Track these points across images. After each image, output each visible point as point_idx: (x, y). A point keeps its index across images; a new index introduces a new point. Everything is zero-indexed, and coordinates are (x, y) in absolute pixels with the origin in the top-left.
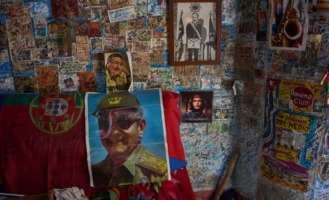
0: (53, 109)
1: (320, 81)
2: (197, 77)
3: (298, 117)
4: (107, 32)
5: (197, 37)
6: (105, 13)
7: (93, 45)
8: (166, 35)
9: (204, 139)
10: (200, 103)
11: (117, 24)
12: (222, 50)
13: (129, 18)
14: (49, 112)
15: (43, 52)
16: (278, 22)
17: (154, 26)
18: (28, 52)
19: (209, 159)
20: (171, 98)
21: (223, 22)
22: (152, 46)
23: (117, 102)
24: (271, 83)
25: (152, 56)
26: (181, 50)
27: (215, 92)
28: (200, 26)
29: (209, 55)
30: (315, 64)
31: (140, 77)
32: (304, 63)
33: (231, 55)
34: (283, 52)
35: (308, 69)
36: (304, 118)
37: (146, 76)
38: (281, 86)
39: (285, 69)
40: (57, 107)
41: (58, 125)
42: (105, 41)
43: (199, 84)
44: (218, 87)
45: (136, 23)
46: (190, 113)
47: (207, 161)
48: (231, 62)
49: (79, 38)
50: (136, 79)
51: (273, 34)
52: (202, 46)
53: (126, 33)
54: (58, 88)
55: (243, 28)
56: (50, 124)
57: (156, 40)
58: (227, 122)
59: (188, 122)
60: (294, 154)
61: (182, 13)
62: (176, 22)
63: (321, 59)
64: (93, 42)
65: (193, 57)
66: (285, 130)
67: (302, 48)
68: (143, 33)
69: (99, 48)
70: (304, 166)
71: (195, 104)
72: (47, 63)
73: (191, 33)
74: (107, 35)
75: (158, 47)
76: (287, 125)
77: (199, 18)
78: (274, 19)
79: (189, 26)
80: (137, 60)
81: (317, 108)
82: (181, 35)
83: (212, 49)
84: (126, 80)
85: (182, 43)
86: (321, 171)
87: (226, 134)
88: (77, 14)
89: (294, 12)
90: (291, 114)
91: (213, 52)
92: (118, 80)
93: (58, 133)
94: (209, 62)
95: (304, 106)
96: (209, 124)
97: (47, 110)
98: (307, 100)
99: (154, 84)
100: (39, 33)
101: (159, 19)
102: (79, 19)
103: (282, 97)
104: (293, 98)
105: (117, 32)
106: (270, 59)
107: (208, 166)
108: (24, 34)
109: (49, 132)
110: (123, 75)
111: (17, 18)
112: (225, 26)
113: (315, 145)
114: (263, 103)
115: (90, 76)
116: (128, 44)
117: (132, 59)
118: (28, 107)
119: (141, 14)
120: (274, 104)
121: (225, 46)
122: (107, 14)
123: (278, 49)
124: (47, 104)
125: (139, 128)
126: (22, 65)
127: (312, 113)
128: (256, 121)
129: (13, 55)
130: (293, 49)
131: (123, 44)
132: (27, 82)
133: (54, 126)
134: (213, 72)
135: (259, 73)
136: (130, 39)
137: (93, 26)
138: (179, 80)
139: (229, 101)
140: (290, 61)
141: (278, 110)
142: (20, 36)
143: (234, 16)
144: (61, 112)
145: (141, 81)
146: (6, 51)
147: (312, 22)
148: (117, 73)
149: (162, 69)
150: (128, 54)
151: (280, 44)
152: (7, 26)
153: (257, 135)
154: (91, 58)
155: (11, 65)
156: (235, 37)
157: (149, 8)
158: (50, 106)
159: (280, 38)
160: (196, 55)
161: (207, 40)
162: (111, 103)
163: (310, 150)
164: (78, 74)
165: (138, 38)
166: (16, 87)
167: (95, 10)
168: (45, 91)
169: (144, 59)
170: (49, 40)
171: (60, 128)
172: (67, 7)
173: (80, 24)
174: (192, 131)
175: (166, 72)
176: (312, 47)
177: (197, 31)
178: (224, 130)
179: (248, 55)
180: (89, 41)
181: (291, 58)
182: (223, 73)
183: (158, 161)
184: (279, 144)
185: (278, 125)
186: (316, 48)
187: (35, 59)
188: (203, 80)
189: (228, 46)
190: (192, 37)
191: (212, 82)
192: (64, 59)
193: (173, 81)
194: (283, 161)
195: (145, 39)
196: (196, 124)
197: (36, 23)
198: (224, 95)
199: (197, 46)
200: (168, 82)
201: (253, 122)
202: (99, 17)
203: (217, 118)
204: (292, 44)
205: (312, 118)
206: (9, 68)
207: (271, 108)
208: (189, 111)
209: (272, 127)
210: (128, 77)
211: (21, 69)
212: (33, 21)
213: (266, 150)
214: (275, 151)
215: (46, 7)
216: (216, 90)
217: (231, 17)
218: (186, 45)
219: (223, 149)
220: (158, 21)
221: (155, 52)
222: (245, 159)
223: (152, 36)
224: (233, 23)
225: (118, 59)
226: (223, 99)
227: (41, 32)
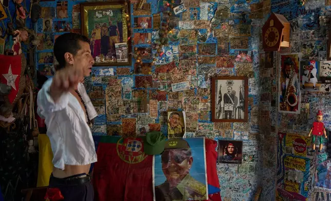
0: (132, 147)
1: (308, 134)
2: (231, 130)
3: (298, 160)
4: (170, 98)
5: (231, 103)
6: (170, 86)
7: (160, 106)
8: (209, 101)
9: (236, 176)
10: (233, 149)
11: (177, 93)
12: (249, 112)
13: (185, 89)
14: (129, 149)
15: (128, 109)
16: (283, 94)
17: (201, 95)
18: (118, 109)
19: (240, 192)
20: (211, 143)
21: (249, 93)
22: (200, 108)
23: (174, 145)
24: (281, 135)
25: (200, 115)
26: (220, 111)
27: (244, 141)
28: (233, 96)
29: (239, 115)
30: (306, 123)
31: (191, 129)
32: (300, 122)
33: (255, 115)
34: (287, 115)
35: (303, 126)
36: (302, 160)
37: (195, 128)
38: (287, 138)
39: (289, 126)
40: (134, 146)
41: (135, 158)
42: (168, 104)
43: (232, 135)
44: (246, 138)
45: (190, 92)
46: (226, 156)
47: (238, 194)
48: (256, 120)
49: (152, 101)
50: (188, 130)
51: (280, 102)
52: (235, 109)
53: (183, 99)
54: (136, 133)
55: (263, 97)
56: (130, 156)
57: (202, 104)
58: (253, 164)
59: (223, 162)
60: (297, 187)
61: (221, 86)
62: (217, 92)
63: (310, 119)
64: (161, 104)
65: (228, 116)
66: (290, 169)
67: (298, 112)
68: (194, 99)
69: (165, 108)
70: (304, 195)
71: (229, 149)
72: (129, 117)
73: (227, 100)
74: (170, 100)
75: (204, 109)
76: (292, 165)
77: (233, 90)
78: (281, 92)
79: (225, 95)
80: (189, 117)
81: (310, 153)
82: (220, 101)
83: (242, 111)
84: (181, 130)
85: (220, 107)
86: (315, 198)
87: (252, 173)
88: (151, 85)
89: (292, 88)
90: (294, 157)
91: (242, 113)
92: (176, 130)
93: (134, 163)
94: (240, 120)
95: (302, 152)
96: (240, 165)
97: (128, 147)
98: (303, 147)
99: (201, 134)
100: (126, 97)
101: (205, 90)
102: (152, 89)
103: (287, 145)
104: (294, 146)
105: (177, 98)
106: (279, 119)
107: (239, 198)
108: (117, 97)
109: (128, 162)
110: (180, 127)
111: (113, 86)
112: (251, 96)
113: (310, 180)
114: (276, 150)
115: (157, 127)
116: (184, 106)
117: (186, 116)
118: (116, 145)
119: (193, 87)
120: (283, 150)
121: (251, 109)
122: (171, 86)
123: (284, 112)
124: (128, 143)
125: (189, 163)
126: (113, 117)
127: (307, 156)
128: (272, 163)
129: (108, 110)
130: (293, 112)
131: (181, 106)
132: (115, 129)
133: (132, 159)
134: (242, 127)
135: (273, 129)
136: (185, 103)
137: (162, 93)
138: (218, 132)
139: (254, 149)
140: (291, 121)
141: (285, 155)
142: (114, 98)
143: (257, 89)
144: (137, 150)
145: (191, 131)
146: (104, 107)
147: (303, 95)
148: (176, 125)
149: (206, 124)
150: (184, 113)
151: (285, 109)
152: (106, 92)
153: (273, 174)
154: (159, 115)
155: (106, 117)
156: (258, 103)
157: (199, 83)
158: (130, 145)
159: (285, 105)
160: (230, 115)
161: (238, 105)
162: (170, 145)
163: (306, 183)
164: (149, 125)
165: (191, 102)
166: (108, 131)
167: (163, 84)
168: (126, 135)
169: (194, 117)
170: (132, 101)
171: (136, 160)
172: (146, 81)
173: (153, 92)
174: (227, 169)
175: (209, 126)
176: (304, 112)
177: (231, 99)
178: (251, 170)
179: (266, 116)
180: (158, 103)
181: (292, 119)
182: (250, 128)
183: (200, 186)
184: (287, 179)
185: (285, 166)
186: (306, 112)
187: (122, 114)
188: (235, 133)
189: (253, 109)
190: (228, 103)
191: (241, 135)
192: (141, 115)
193: (214, 132)
194: (290, 192)
195: (195, 103)
196: (230, 165)
197: (124, 90)
198: (251, 144)
199: (231, 109)
200: (211, 133)
201: (270, 164)
202: (165, 88)
203: (245, 160)
204: (292, 109)
205: (307, 160)
206: (104, 118)
207: (281, 154)
208: (225, 154)
209: (282, 167)
210: (183, 128)
211: (112, 119)
212: (123, 89)
213: (279, 184)
214: (285, 185)
215: (132, 80)
216: (245, 140)
217: (255, 89)
218: (224, 108)
219: (250, 185)
220: (205, 91)
221: (202, 112)
222: (266, 193)
223: (200, 101)
224: (256, 94)
225: (177, 116)
226: (250, 147)
227: (128, 96)
